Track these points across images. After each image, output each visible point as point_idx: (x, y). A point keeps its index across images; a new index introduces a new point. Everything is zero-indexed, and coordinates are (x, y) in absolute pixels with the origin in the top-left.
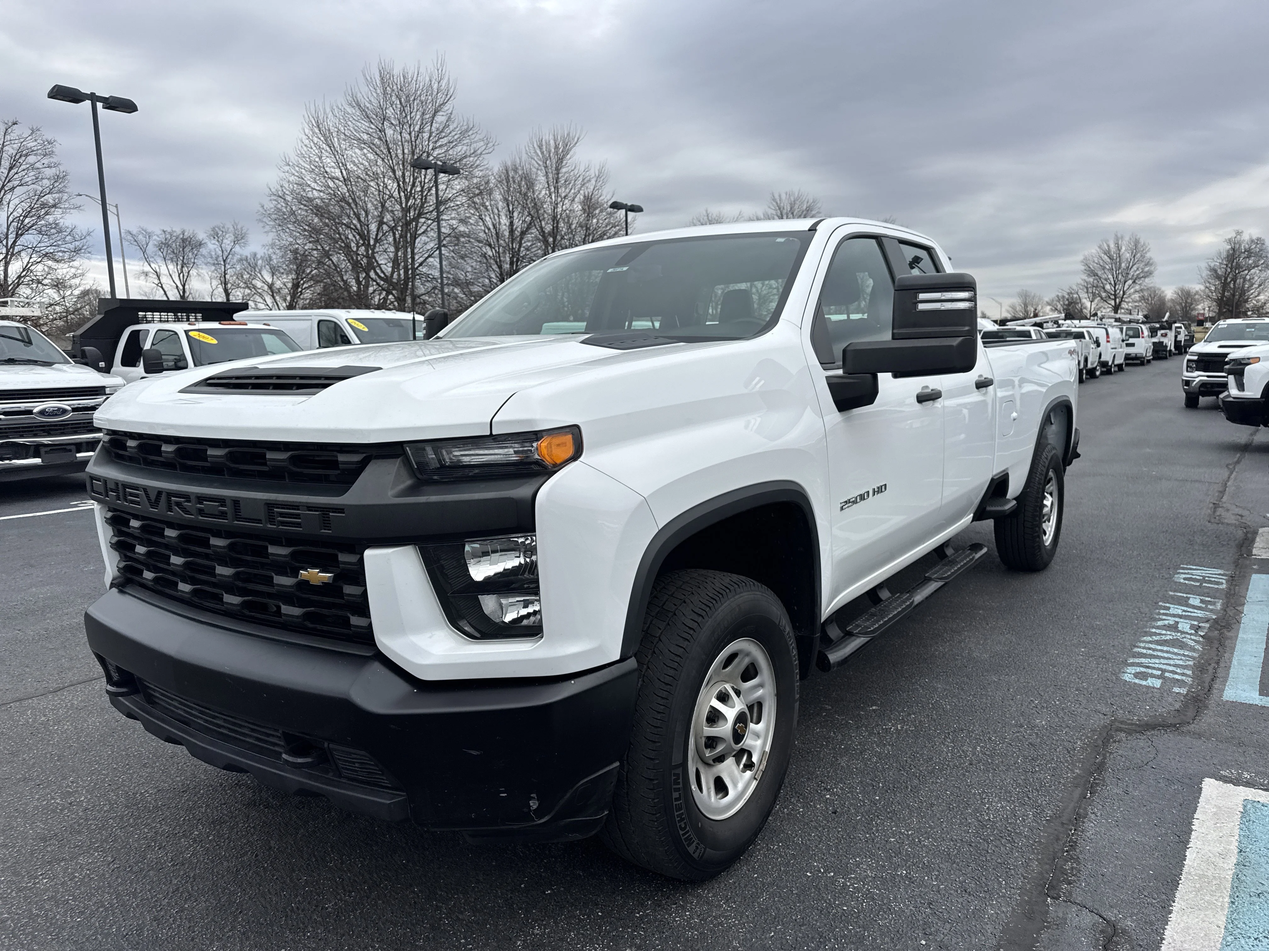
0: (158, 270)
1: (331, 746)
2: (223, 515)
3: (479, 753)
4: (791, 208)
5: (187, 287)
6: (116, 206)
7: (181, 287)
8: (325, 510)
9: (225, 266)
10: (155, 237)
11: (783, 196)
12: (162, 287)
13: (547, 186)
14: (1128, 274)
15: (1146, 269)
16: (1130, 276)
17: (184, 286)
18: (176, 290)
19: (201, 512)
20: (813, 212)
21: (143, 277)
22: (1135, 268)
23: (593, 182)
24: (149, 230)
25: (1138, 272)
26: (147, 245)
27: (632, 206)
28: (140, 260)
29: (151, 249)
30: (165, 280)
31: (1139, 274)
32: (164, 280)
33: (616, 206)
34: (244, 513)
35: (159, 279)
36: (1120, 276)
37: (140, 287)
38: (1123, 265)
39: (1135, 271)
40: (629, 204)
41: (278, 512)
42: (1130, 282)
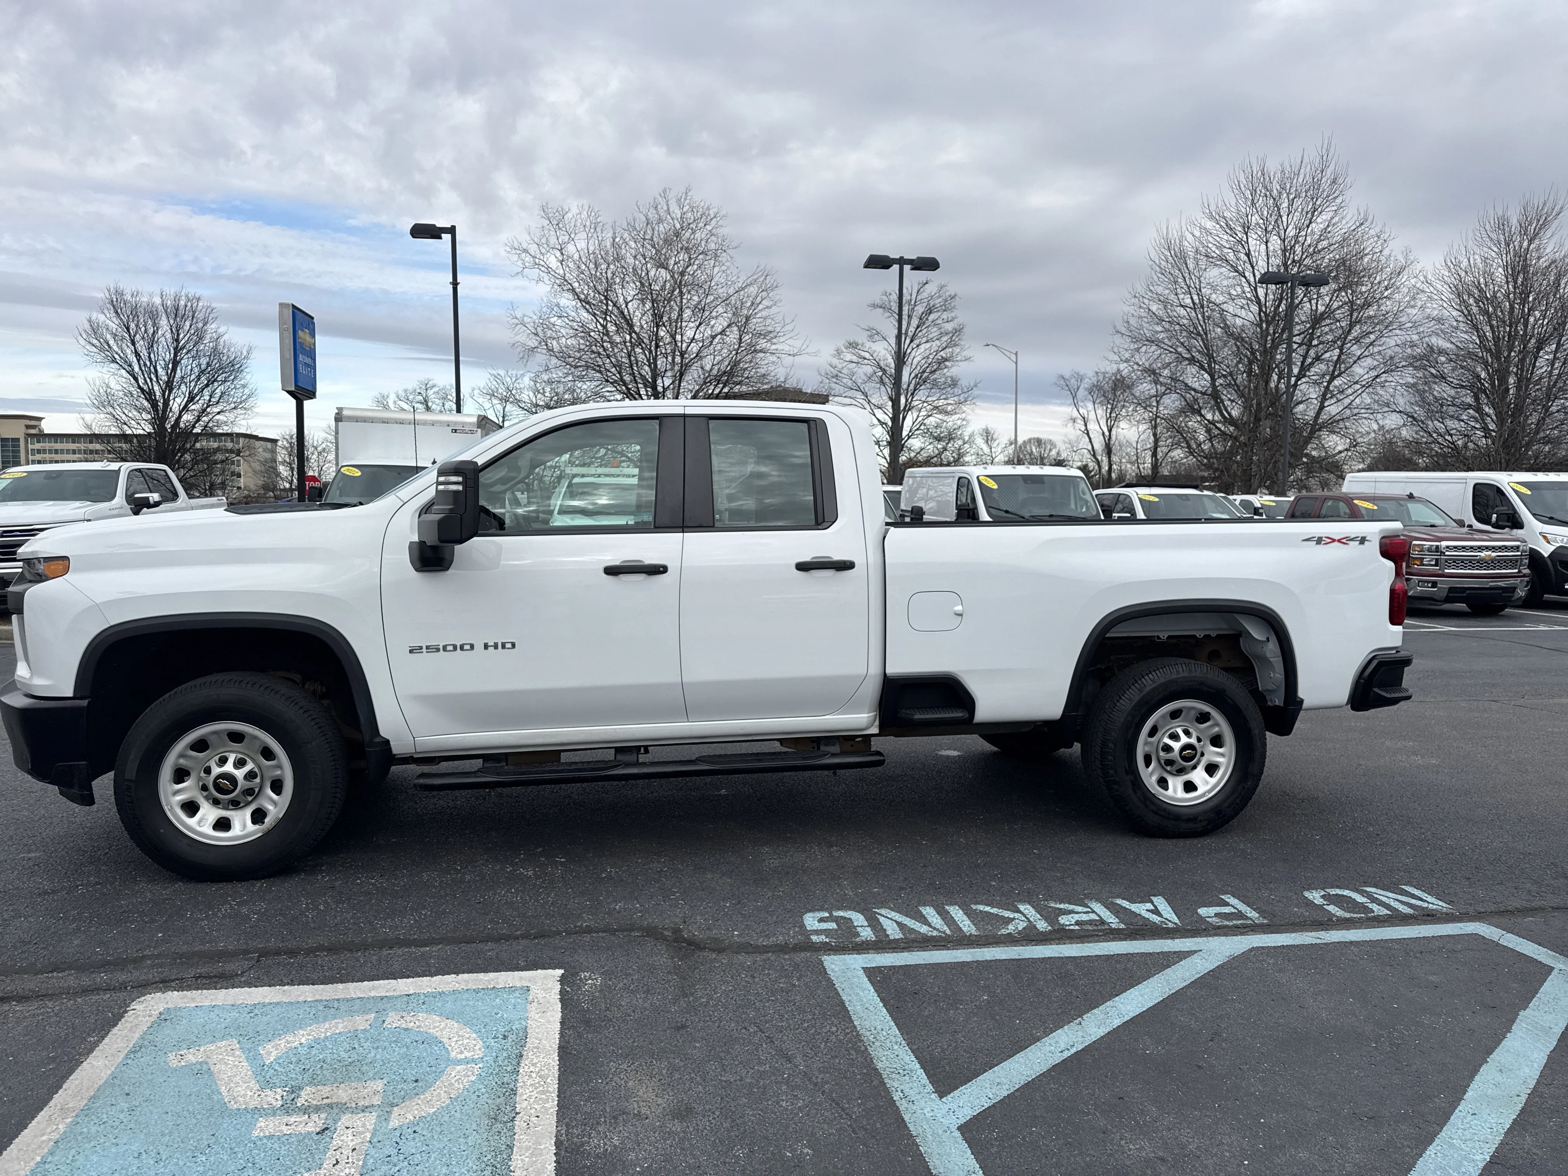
0: (1086, 416)
5: (1114, 432)
6: (1016, 354)
7: (1107, 434)
9: (1157, 408)
10: (1087, 380)
12: (1088, 434)
17: (1110, 431)
18: (1102, 437)
21: (1070, 424)
24: (1081, 373)
26: (1078, 388)
28: (1070, 405)
29: (1082, 393)
30: (1093, 426)
32: (1090, 426)
35: (1086, 425)
37: (1066, 436)
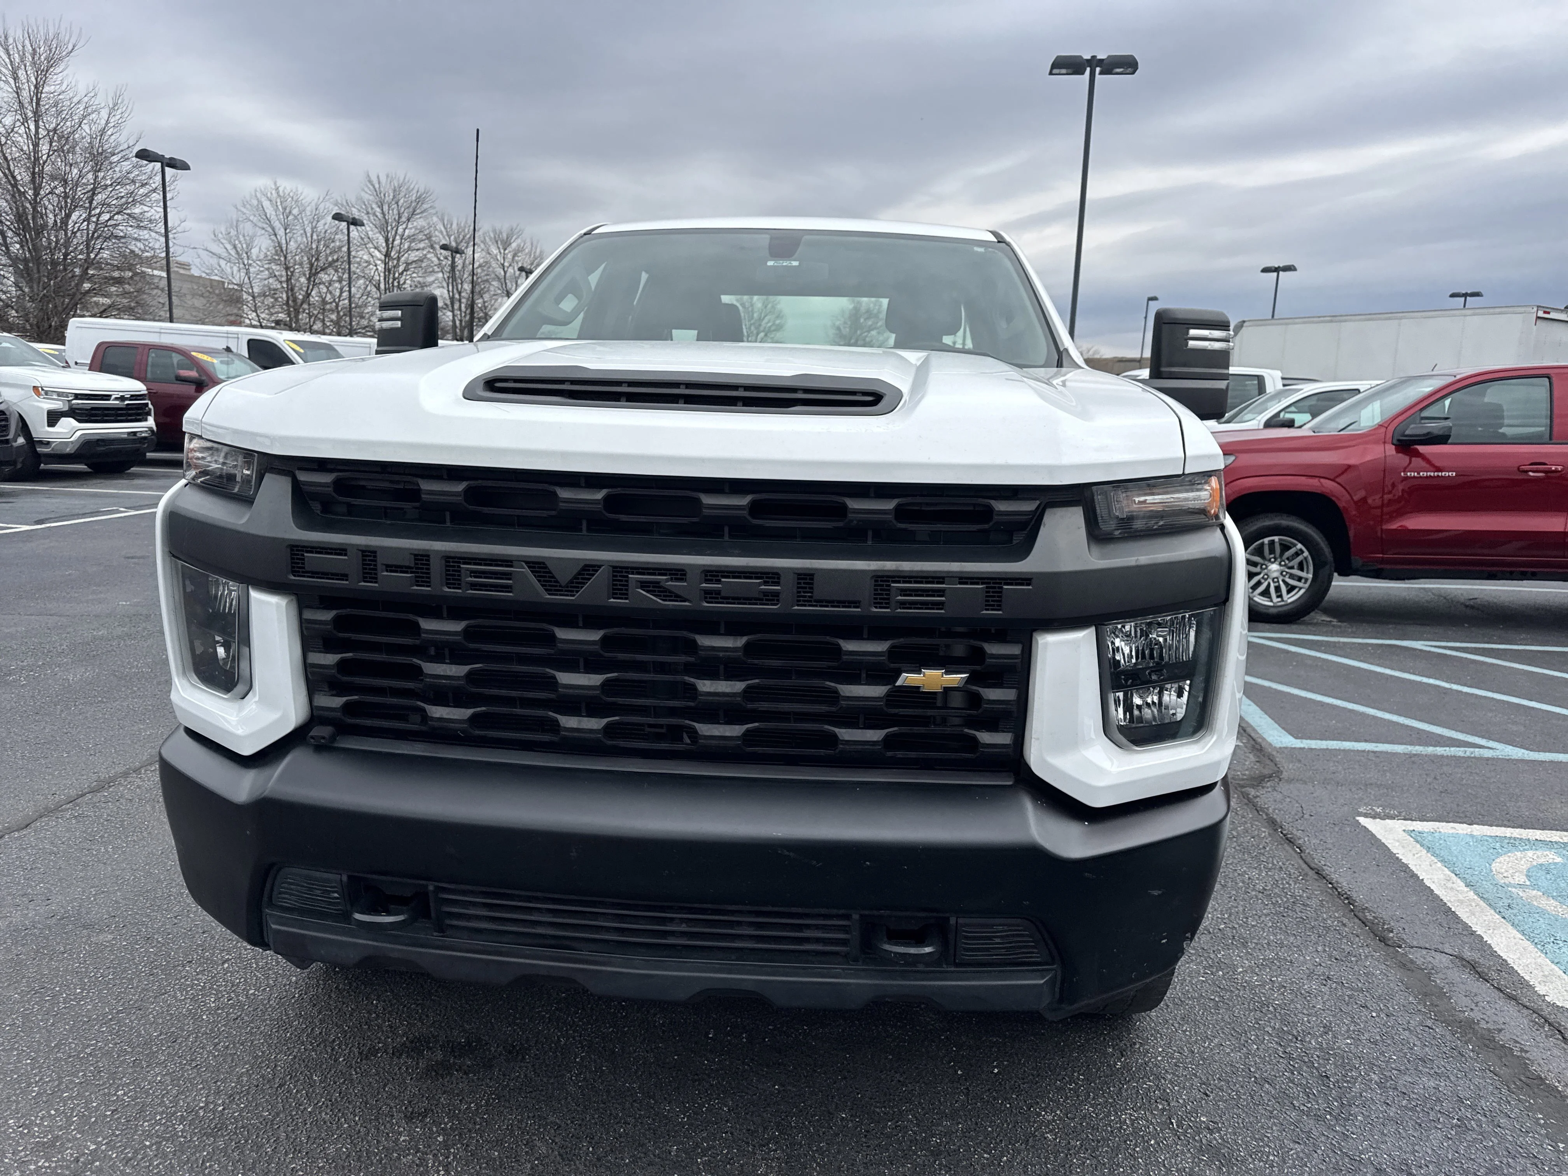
1: (961, 921)
2: (773, 597)
3: (1160, 892)
4: (394, 197)
8: (994, 582)
11: (383, 179)
13: (16, 106)
14: (760, 325)
15: (778, 322)
16: (762, 328)
19: (709, 595)
20: (425, 206)
22: (766, 320)
23: (104, 114)
25: (769, 324)
27: (171, 159)
31: (770, 327)
33: (145, 155)
34: (818, 594)
36: (753, 328)
38: (755, 315)
39: (767, 323)
40: (167, 156)
41: (898, 588)
42: (762, 335)
